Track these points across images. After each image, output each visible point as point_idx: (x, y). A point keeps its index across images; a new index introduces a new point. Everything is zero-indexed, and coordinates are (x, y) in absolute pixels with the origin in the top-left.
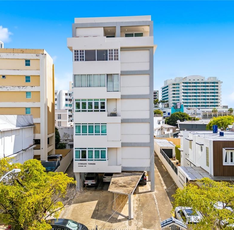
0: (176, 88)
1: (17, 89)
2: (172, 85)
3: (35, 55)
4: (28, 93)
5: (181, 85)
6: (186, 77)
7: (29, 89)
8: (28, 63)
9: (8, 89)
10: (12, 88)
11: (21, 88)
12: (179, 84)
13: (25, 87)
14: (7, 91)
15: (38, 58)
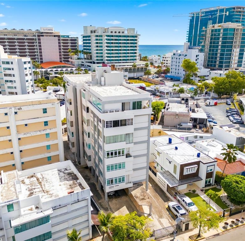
0: (99, 40)
1: (39, 133)
2: (95, 36)
3: (51, 104)
4: (47, 135)
5: (105, 38)
6: (108, 28)
7: (48, 131)
8: (45, 111)
9: (31, 134)
10: (34, 133)
11: (42, 132)
12: (101, 36)
13: (45, 131)
14: (30, 136)
15: (53, 106)
